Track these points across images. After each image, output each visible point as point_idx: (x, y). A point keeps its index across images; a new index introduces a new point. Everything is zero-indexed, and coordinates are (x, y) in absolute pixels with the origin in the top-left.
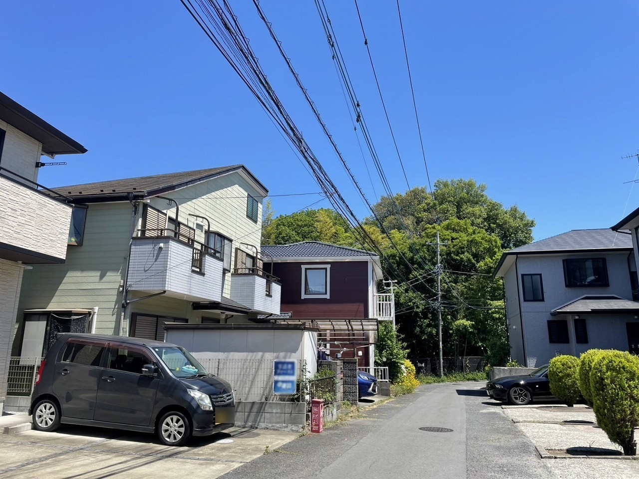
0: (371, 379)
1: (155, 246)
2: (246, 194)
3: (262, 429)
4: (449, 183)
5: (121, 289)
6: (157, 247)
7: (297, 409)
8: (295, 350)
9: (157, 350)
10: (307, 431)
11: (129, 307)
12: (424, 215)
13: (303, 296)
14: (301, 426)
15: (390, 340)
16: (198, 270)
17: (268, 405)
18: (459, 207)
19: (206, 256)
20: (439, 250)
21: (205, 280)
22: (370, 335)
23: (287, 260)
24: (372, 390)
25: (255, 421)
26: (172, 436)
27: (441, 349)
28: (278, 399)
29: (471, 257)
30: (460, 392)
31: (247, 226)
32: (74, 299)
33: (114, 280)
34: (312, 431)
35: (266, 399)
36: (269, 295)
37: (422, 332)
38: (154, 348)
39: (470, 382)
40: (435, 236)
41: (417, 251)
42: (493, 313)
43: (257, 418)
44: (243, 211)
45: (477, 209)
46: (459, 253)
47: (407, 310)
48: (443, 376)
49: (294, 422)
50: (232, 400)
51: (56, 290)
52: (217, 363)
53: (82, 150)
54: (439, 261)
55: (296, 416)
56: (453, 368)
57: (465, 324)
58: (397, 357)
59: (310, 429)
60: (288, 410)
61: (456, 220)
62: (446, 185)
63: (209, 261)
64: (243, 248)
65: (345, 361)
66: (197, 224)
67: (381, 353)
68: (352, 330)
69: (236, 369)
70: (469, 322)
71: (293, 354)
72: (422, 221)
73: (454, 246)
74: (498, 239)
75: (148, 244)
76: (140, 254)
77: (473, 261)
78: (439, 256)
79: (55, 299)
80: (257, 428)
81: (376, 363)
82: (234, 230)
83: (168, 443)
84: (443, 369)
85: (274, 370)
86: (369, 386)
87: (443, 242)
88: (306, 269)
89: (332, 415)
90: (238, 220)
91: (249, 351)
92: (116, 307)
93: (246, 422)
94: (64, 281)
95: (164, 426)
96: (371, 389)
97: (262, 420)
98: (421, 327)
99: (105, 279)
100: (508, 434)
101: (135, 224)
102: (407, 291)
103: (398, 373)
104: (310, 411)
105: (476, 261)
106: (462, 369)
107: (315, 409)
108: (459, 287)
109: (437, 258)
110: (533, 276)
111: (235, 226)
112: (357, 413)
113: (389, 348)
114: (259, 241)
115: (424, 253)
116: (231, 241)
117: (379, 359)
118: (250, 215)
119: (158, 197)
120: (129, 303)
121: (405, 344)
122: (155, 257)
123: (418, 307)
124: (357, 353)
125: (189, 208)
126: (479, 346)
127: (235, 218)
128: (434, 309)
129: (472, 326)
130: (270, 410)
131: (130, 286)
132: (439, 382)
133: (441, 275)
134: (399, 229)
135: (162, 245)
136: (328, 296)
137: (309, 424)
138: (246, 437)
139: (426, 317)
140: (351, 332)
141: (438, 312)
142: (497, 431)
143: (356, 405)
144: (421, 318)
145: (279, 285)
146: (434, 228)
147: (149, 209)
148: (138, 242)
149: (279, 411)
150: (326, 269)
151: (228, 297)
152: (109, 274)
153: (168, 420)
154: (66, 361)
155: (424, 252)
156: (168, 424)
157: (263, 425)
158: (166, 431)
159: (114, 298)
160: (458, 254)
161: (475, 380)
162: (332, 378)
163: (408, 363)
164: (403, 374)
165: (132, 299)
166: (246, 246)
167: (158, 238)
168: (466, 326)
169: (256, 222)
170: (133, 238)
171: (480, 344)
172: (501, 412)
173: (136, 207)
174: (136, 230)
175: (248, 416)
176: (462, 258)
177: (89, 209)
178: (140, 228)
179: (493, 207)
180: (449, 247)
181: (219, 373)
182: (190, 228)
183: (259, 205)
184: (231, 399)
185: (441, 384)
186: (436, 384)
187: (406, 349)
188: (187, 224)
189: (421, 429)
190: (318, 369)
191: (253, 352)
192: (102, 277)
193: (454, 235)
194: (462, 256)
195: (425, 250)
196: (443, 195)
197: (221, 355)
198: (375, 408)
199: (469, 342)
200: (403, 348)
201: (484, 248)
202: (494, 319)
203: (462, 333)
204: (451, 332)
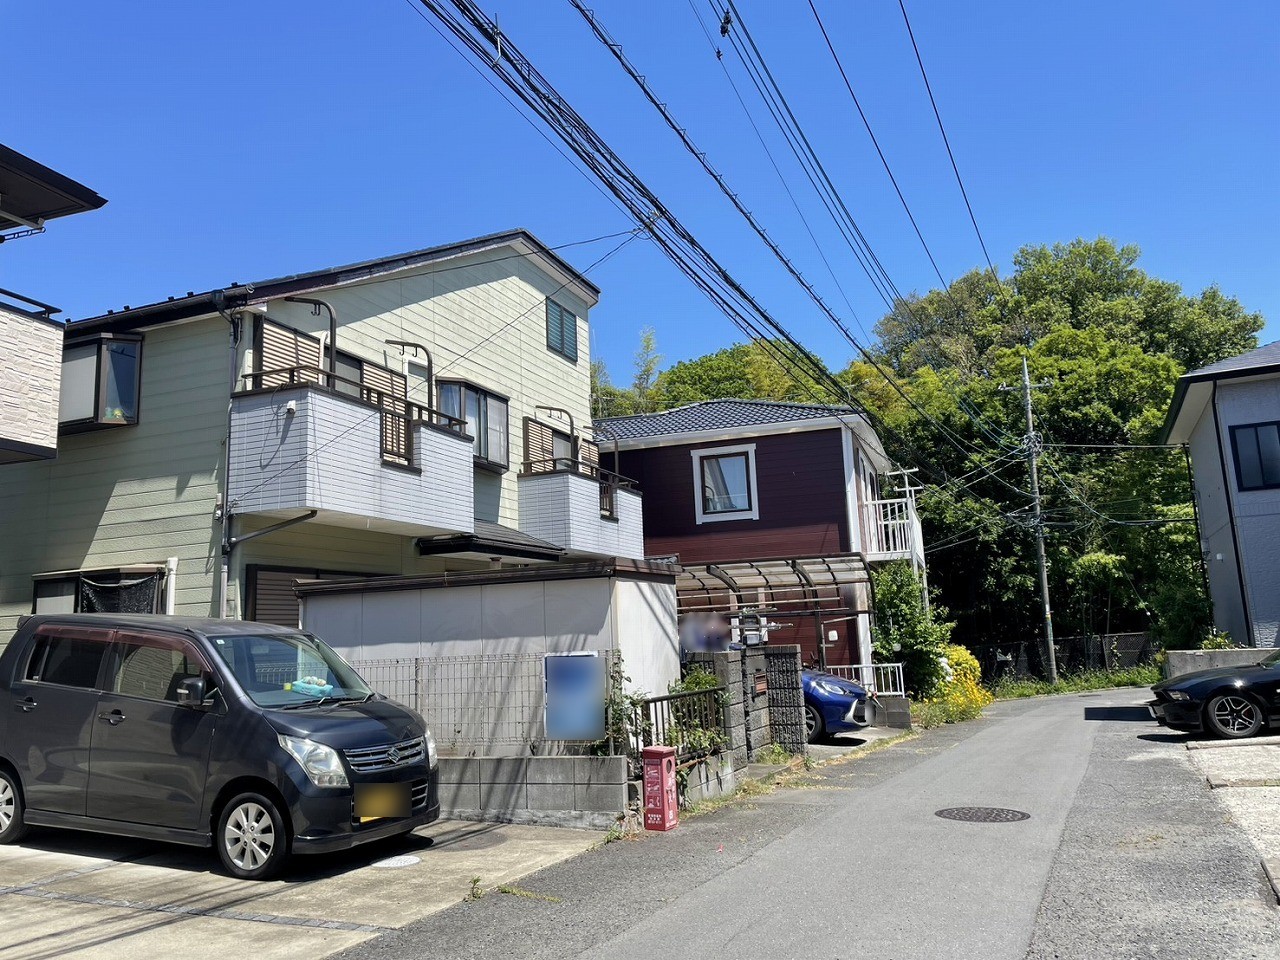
0: (851, 692)
1: (279, 408)
2: (542, 298)
3: (523, 823)
4: (1049, 251)
5: (219, 512)
6: (283, 410)
7: (603, 774)
8: (595, 627)
9: (220, 642)
10: (634, 825)
11: (238, 552)
12: (994, 330)
13: (701, 519)
14: (616, 814)
15: (907, 603)
16: (406, 463)
17: (532, 765)
18: (1074, 301)
19: (422, 429)
20: (1030, 401)
21: (423, 484)
22: (858, 593)
23: (658, 442)
24: (855, 717)
25: (505, 804)
26: (248, 854)
27: (1049, 621)
28: (562, 748)
29: (1109, 411)
30: (1092, 714)
31: (550, 369)
32: (129, 543)
33: (203, 494)
34: (648, 826)
35: (534, 750)
36: (612, 518)
37: (1002, 585)
38: (211, 640)
39: (1123, 689)
40: (1018, 370)
41: (981, 407)
42: (1169, 532)
43: (510, 797)
44: (536, 336)
45: (1118, 304)
46: (1080, 404)
47: (960, 538)
48: (1058, 681)
49: (598, 804)
50: (422, 756)
51: (96, 526)
52: (413, 669)
53: (93, 201)
54: (1031, 425)
55: (602, 789)
56: (1079, 660)
57: (1102, 561)
58: (925, 641)
59: (642, 820)
60: (581, 776)
61: (1067, 330)
62: (1041, 257)
63: (430, 442)
64: (542, 416)
65: (769, 652)
66: (411, 364)
67: (886, 632)
68: (809, 584)
69: (458, 682)
70: (1113, 556)
71: (591, 638)
72: (993, 343)
73: (1066, 389)
74: (1172, 363)
75: (264, 405)
76: (250, 427)
77: (1114, 418)
78: (1030, 415)
79: (95, 547)
80: (510, 821)
81: (876, 656)
82: (518, 379)
83: (240, 873)
84: (1057, 665)
85: (544, 680)
86: (847, 707)
87: (1040, 382)
88: (702, 459)
89: (720, 783)
90: (525, 356)
91: (488, 637)
92: (213, 554)
93: (485, 807)
94: (109, 507)
95: (230, 830)
96: (850, 715)
97: (522, 801)
98: (997, 574)
99: (187, 493)
100: (1186, 823)
101: (236, 365)
102: (959, 497)
103: (931, 675)
104: (638, 777)
105: (1121, 417)
106: (1101, 662)
107: (651, 772)
108: (1083, 481)
109: (1027, 419)
110: (1259, 429)
111: (518, 369)
112: (803, 772)
113: (907, 621)
114: (588, 404)
115: (996, 410)
116: (504, 400)
117: (883, 647)
118: (556, 344)
119: (287, 299)
120: (236, 543)
121: (945, 611)
122: (280, 434)
123: (987, 531)
124: (827, 637)
125: (385, 326)
126: (1142, 611)
127: (515, 350)
128: (1026, 534)
129: (1121, 566)
130: (538, 778)
131: (235, 504)
132: (1049, 693)
133: (1040, 457)
134: (937, 366)
135: (292, 404)
136: (754, 515)
137: (637, 810)
138: (467, 848)
139: (1008, 553)
140: (807, 588)
141: (1035, 539)
142: (1158, 814)
143: (802, 753)
144: (996, 555)
145: (637, 495)
146: (1017, 354)
147: (265, 326)
148: (245, 402)
149: (560, 778)
150: (746, 454)
151: (515, 526)
152: (194, 481)
153: (238, 814)
154: (31, 679)
155: (994, 408)
156: (238, 826)
157: (523, 814)
158: (237, 840)
159: (208, 535)
160: (1075, 405)
161: (1134, 684)
162: (715, 691)
163: (962, 653)
164: (944, 678)
165: (242, 535)
166: (548, 411)
167: (283, 388)
168: (1105, 566)
169: (574, 360)
170: (235, 396)
171: (1142, 605)
172: (1183, 758)
173: (236, 324)
174: (240, 378)
175: (490, 793)
176: (1086, 414)
177: (146, 343)
178: (249, 370)
179: (1159, 293)
180: (1054, 393)
181: (419, 693)
182: (392, 372)
183: (580, 322)
184: (419, 753)
185: (1055, 696)
186: (1042, 697)
187: (949, 619)
188: (383, 363)
189: (940, 814)
190: (682, 673)
191: (497, 637)
192: (180, 490)
193: (1065, 365)
194: (1086, 409)
195: (997, 403)
196: (1035, 280)
197: (424, 650)
198: (861, 759)
199: (1117, 603)
200: (938, 619)
201: (1141, 388)
202: (1172, 547)
203: (1098, 582)
204: (1070, 581)
